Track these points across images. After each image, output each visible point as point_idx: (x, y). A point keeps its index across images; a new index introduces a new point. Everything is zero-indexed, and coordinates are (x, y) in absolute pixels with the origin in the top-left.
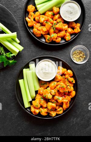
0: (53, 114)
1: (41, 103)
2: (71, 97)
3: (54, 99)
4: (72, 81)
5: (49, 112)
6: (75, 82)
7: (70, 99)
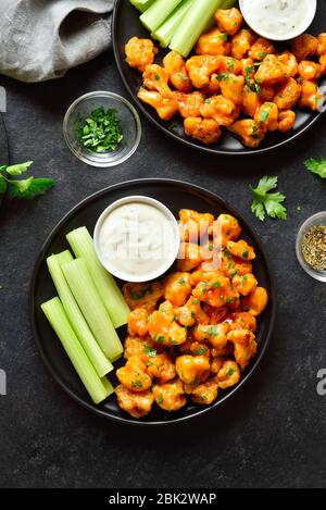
0: (208, 394)
1: (153, 369)
2: (253, 312)
3: (194, 340)
4: (246, 255)
5: (189, 393)
6: (255, 252)
7: (254, 321)
